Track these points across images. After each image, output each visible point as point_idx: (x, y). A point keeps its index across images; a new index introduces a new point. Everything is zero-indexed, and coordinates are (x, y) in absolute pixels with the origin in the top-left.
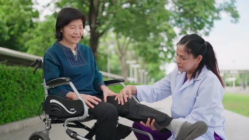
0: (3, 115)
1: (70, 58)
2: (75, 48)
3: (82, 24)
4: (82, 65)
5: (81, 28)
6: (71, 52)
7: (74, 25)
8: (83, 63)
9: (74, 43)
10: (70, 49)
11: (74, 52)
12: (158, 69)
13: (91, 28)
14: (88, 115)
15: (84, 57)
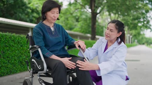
1: (49, 32)
2: (53, 27)
3: (58, 10)
4: (57, 37)
5: (57, 13)
6: (50, 29)
7: (53, 11)
9: (52, 23)
10: (49, 27)
11: (52, 29)
12: (139, 34)
13: (92, 10)
14: (48, 70)
15: (59, 32)
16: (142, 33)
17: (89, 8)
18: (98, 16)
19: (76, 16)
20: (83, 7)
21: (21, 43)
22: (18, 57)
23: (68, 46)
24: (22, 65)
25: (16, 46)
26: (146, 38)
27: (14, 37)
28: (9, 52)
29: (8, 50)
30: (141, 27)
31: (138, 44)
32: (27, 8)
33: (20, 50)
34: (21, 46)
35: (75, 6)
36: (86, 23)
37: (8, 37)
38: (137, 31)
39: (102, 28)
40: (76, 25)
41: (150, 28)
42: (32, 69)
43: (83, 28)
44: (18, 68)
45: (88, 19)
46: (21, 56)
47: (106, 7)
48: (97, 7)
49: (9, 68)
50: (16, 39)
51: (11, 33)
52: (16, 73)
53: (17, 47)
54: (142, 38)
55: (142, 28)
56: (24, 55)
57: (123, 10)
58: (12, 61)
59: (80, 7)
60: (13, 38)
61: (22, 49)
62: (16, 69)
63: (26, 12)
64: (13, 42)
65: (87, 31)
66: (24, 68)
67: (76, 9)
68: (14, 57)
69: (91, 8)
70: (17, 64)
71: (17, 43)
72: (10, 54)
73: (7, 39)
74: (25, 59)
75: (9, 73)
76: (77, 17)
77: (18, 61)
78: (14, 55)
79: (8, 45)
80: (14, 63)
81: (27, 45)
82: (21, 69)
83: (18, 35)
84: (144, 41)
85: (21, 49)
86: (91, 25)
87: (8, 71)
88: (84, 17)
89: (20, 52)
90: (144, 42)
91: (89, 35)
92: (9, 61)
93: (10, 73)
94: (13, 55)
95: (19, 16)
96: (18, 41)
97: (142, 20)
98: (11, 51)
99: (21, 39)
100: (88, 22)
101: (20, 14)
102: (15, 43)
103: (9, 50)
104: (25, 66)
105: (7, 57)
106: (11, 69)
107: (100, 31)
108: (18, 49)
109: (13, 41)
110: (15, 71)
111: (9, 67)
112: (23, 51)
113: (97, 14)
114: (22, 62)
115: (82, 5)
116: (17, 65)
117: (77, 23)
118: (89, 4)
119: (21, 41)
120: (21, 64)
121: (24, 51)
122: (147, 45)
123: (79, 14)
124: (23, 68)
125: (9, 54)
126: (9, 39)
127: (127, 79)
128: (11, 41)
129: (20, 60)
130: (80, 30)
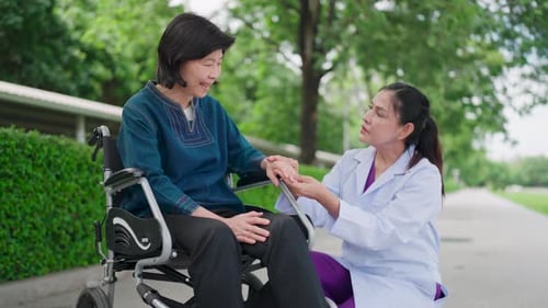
0: (85, 248)
1: (178, 127)
2: (190, 103)
4: (203, 143)
8: (204, 139)
11: (188, 113)
12: (467, 148)
13: (304, 58)
14: (175, 254)
15: (210, 125)
16: (476, 145)
17: (295, 52)
18: (325, 80)
19: (249, 77)
20: (274, 47)
21: (59, 168)
22: (44, 216)
23: (238, 173)
24: (58, 248)
25: (40, 175)
26: (491, 165)
27: (34, 145)
28: (13, 197)
29: (9, 190)
30: (472, 126)
31: (462, 184)
32: (70, 43)
33: (52, 193)
34: (58, 177)
35: (246, 44)
36: (281, 107)
37: (13, 143)
38: (459, 139)
39: (339, 122)
40: (243, 112)
41: (504, 131)
42: (111, 253)
43: (272, 121)
44: (45, 258)
45: (289, 91)
46: (55, 214)
47: (352, 51)
48: (323, 51)
49: (11, 257)
50: (43, 151)
51: (22, 130)
52: (35, 275)
53: (42, 181)
54: (478, 165)
55: (477, 130)
56: (66, 211)
57: (414, 62)
58: (22, 230)
59: (262, 46)
60: (30, 146)
61: (60, 190)
62: (37, 262)
63: (65, 58)
64: (30, 161)
65: (286, 134)
66: (64, 257)
67: (248, 55)
68: (32, 215)
69: (301, 50)
70: (40, 241)
71: (45, 165)
72: (18, 206)
73: (8, 150)
74: (68, 223)
75: (11, 275)
76: (250, 84)
77: (44, 231)
78: (32, 208)
79: (11, 173)
80: (29, 238)
81: (77, 176)
82: (55, 262)
83: (48, 137)
84: (484, 174)
85: (56, 189)
86: (298, 111)
87: (8, 268)
88: (274, 82)
89: (54, 199)
90: (482, 177)
91: (292, 149)
92: (11, 230)
93: (16, 274)
94: (28, 210)
95: (41, 71)
96: (47, 157)
97: (476, 101)
98: (22, 195)
99: (57, 153)
100: (290, 100)
101: (44, 66)
102: (35, 166)
103: (15, 190)
104: (68, 252)
105: (6, 214)
106: (18, 259)
107: (329, 134)
108: (46, 189)
109: (30, 156)
110: (33, 268)
111: (12, 251)
112: (65, 196)
113: (322, 73)
114: (60, 235)
115: (269, 41)
116: (41, 245)
117: (248, 104)
118: (292, 37)
119: (59, 161)
120: (57, 242)
121: (69, 194)
122: (495, 188)
123: (257, 73)
124: (60, 256)
125: (15, 205)
126: (16, 151)
127: (440, 295)
128: (23, 158)
129: (52, 226)
130: (260, 127)
